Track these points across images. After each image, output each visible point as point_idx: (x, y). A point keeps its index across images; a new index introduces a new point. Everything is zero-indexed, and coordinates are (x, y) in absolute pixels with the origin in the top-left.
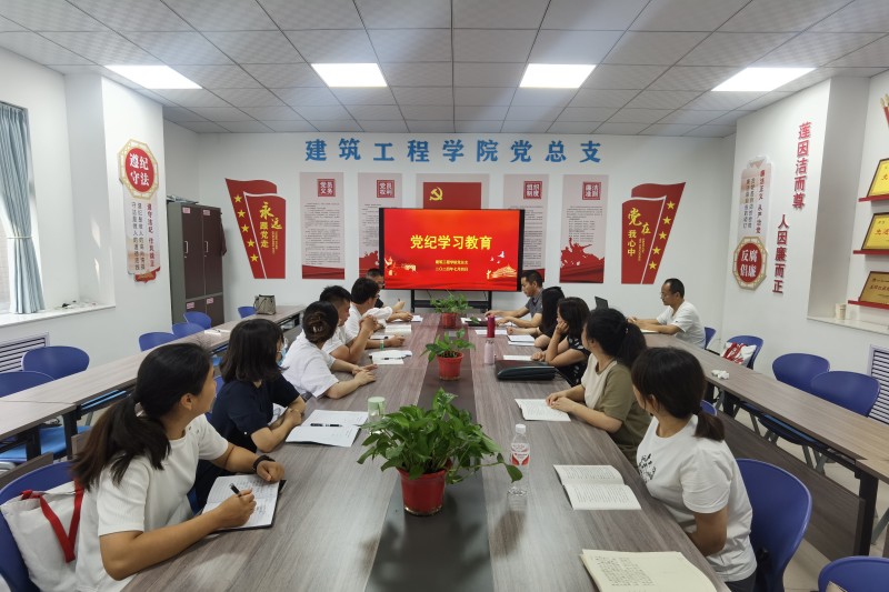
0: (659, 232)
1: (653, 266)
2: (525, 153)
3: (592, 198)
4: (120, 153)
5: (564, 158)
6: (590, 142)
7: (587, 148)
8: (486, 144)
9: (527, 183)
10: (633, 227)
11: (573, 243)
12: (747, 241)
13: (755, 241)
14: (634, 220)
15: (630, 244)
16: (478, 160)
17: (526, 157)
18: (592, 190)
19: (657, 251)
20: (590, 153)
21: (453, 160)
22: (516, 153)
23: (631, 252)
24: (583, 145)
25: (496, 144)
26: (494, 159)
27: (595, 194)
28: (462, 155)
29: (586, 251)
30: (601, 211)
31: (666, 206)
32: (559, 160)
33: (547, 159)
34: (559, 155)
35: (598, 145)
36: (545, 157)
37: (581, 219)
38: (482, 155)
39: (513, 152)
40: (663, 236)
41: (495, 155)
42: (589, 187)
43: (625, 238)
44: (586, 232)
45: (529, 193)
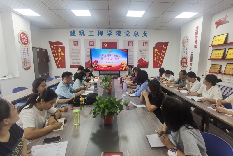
1: (161, 63)
4: (18, 34)
6: (145, 31)
7: (144, 33)
8: (118, 32)
9: (129, 42)
10: (156, 54)
11: (141, 58)
12: (183, 57)
13: (185, 57)
14: (156, 52)
16: (116, 36)
17: (128, 35)
19: (162, 60)
21: (109, 36)
22: (126, 34)
23: (155, 60)
25: (121, 32)
26: (120, 36)
27: (146, 45)
28: (112, 34)
29: (144, 60)
30: (147, 49)
31: (164, 48)
33: (134, 36)
34: (137, 35)
35: (147, 32)
37: (143, 52)
38: (117, 34)
39: (125, 34)
40: (163, 56)
41: (121, 34)
42: (144, 43)
43: (154, 57)
44: (144, 55)
45: (129, 45)
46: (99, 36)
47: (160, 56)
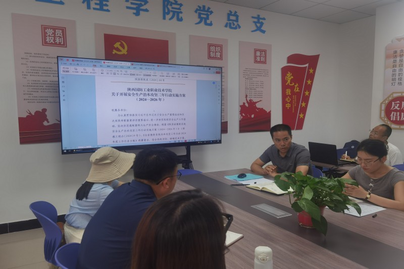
0: (305, 91)
1: (302, 116)
2: (208, 18)
3: (260, 62)
5: (240, 27)
6: (259, 16)
7: (256, 20)
8: (172, 4)
9: (210, 45)
10: (288, 87)
11: (248, 99)
14: (289, 81)
15: (287, 99)
16: (164, 18)
17: (208, 22)
18: (261, 56)
19: (304, 104)
20: (258, 25)
21: (137, 14)
22: (199, 17)
23: (288, 106)
24: (253, 17)
25: (181, 5)
26: (180, 20)
27: (263, 59)
28: (146, 10)
29: (258, 105)
30: (267, 73)
31: (309, 72)
32: (236, 28)
33: (226, 26)
34: (235, 23)
35: (264, 19)
36: (225, 24)
37: (254, 79)
38: (168, 13)
39: (197, 15)
40: (307, 93)
41: (181, 15)
42: (258, 54)
43: (284, 96)
44: (257, 89)
45: (212, 55)
46: (89, 7)
47: (298, 94)
